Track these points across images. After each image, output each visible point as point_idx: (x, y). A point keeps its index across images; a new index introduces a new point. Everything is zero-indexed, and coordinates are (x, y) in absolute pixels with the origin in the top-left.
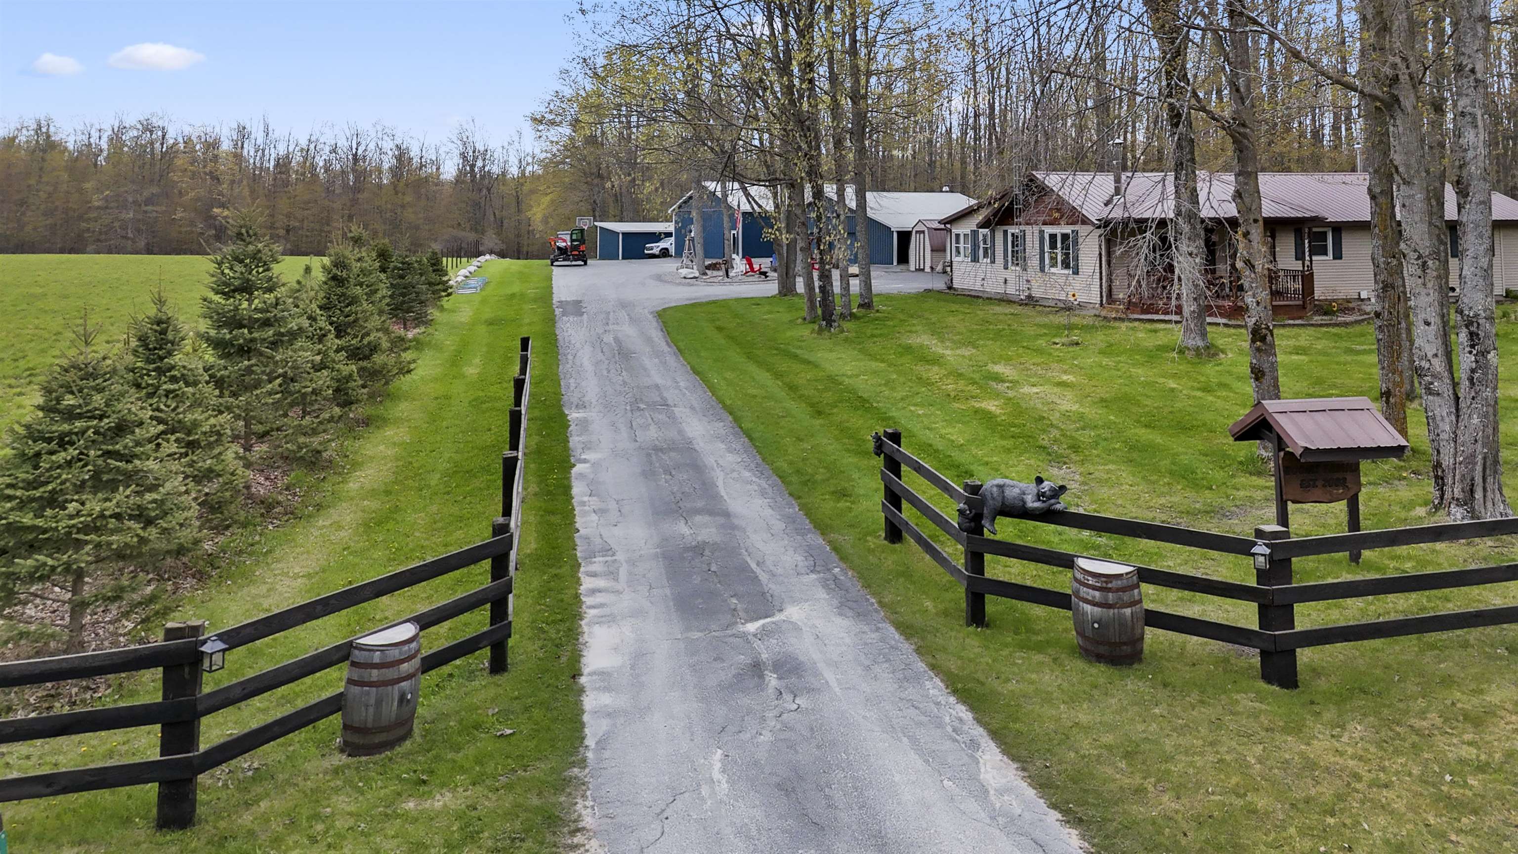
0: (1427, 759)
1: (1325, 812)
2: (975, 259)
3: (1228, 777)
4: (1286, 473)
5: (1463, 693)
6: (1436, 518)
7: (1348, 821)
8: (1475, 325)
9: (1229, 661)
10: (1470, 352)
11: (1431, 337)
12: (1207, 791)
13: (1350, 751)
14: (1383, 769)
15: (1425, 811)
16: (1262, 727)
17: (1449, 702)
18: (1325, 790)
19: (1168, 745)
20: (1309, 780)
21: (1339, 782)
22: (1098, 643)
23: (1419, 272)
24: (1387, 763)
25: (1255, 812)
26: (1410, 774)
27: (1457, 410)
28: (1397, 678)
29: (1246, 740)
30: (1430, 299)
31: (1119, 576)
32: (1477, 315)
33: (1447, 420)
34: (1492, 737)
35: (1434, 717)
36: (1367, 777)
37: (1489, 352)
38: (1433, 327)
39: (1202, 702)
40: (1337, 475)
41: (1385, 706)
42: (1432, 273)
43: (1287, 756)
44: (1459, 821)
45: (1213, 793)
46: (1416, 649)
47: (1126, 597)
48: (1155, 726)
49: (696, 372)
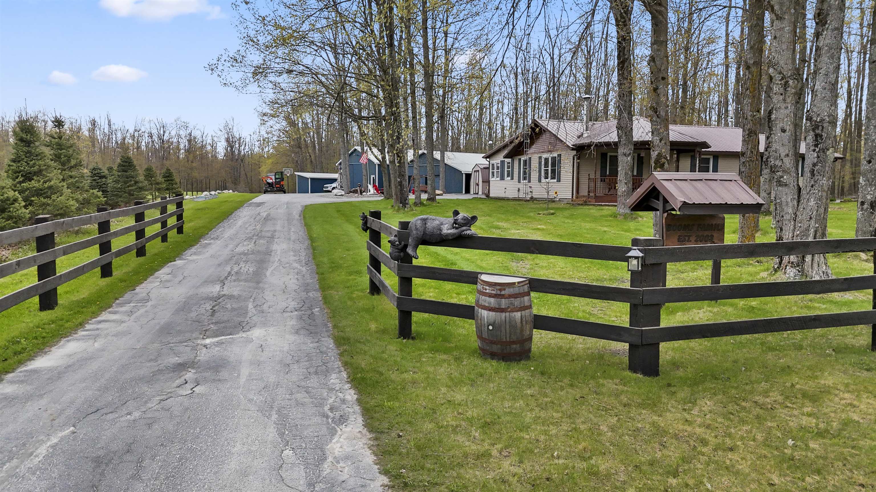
0: (770, 428)
1: (668, 473)
2: (502, 178)
3: (577, 442)
4: (667, 230)
5: (801, 378)
6: (774, 277)
7: (691, 482)
8: (820, 128)
9: (603, 358)
10: (814, 151)
11: (786, 141)
12: (552, 456)
13: (699, 420)
14: (730, 435)
15: (770, 472)
16: (620, 402)
17: (788, 384)
18: (671, 454)
19: (528, 417)
20: (657, 445)
21: (685, 446)
22: (492, 342)
23: (782, 90)
24: (733, 430)
25: (596, 474)
26: (754, 440)
27: (799, 197)
28: (744, 369)
29: (603, 413)
30: (787, 111)
31: (511, 285)
32: (822, 120)
33: (791, 204)
34: (829, 410)
35: (776, 396)
36: (713, 441)
37: (828, 150)
38: (788, 133)
39: (572, 385)
40: (706, 233)
41: (733, 387)
42: (791, 90)
43: (640, 425)
44: (803, 480)
45: (558, 457)
46: (760, 350)
47: (517, 302)
48: (522, 402)
49: (306, 225)
